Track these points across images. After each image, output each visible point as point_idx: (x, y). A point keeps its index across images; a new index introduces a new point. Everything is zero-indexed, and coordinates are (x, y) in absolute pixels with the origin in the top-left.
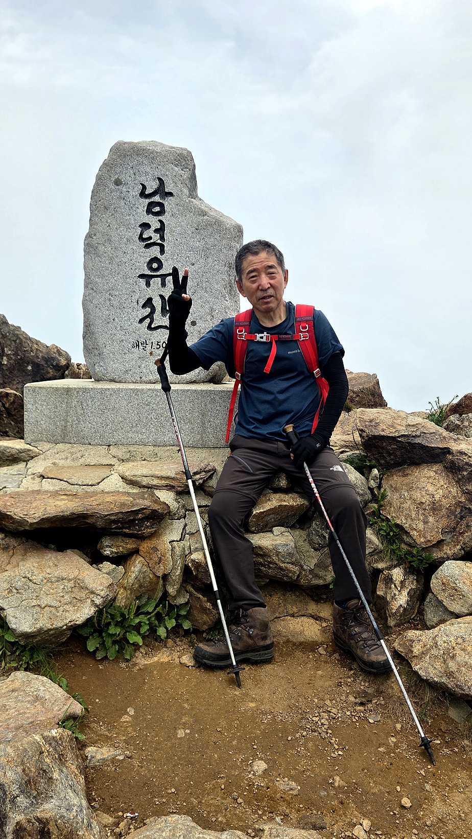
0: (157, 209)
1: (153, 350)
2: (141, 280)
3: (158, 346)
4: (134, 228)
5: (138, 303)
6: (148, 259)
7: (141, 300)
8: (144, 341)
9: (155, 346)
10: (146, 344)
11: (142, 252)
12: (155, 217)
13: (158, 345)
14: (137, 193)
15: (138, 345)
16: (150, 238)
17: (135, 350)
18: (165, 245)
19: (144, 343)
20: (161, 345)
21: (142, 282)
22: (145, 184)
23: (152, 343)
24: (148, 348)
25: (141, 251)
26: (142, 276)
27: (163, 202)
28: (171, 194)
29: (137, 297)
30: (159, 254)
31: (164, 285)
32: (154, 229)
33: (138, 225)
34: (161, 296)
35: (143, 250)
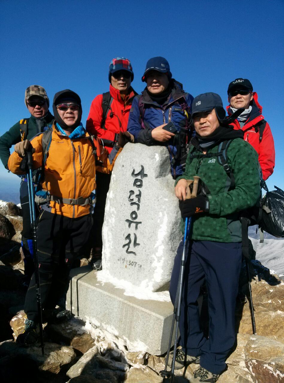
0: (139, 183)
1: (127, 265)
2: (126, 223)
4: (127, 193)
5: (124, 236)
6: (131, 212)
8: (124, 258)
9: (128, 263)
11: (129, 207)
12: (137, 188)
14: (130, 173)
15: (121, 260)
16: (132, 200)
17: (119, 262)
18: (140, 205)
20: (131, 263)
22: (135, 168)
23: (127, 260)
24: (125, 263)
26: (127, 220)
27: (142, 180)
28: (146, 175)
29: (124, 232)
30: (137, 210)
31: (136, 228)
32: (136, 195)
33: (129, 191)
34: (135, 234)
35: (130, 205)
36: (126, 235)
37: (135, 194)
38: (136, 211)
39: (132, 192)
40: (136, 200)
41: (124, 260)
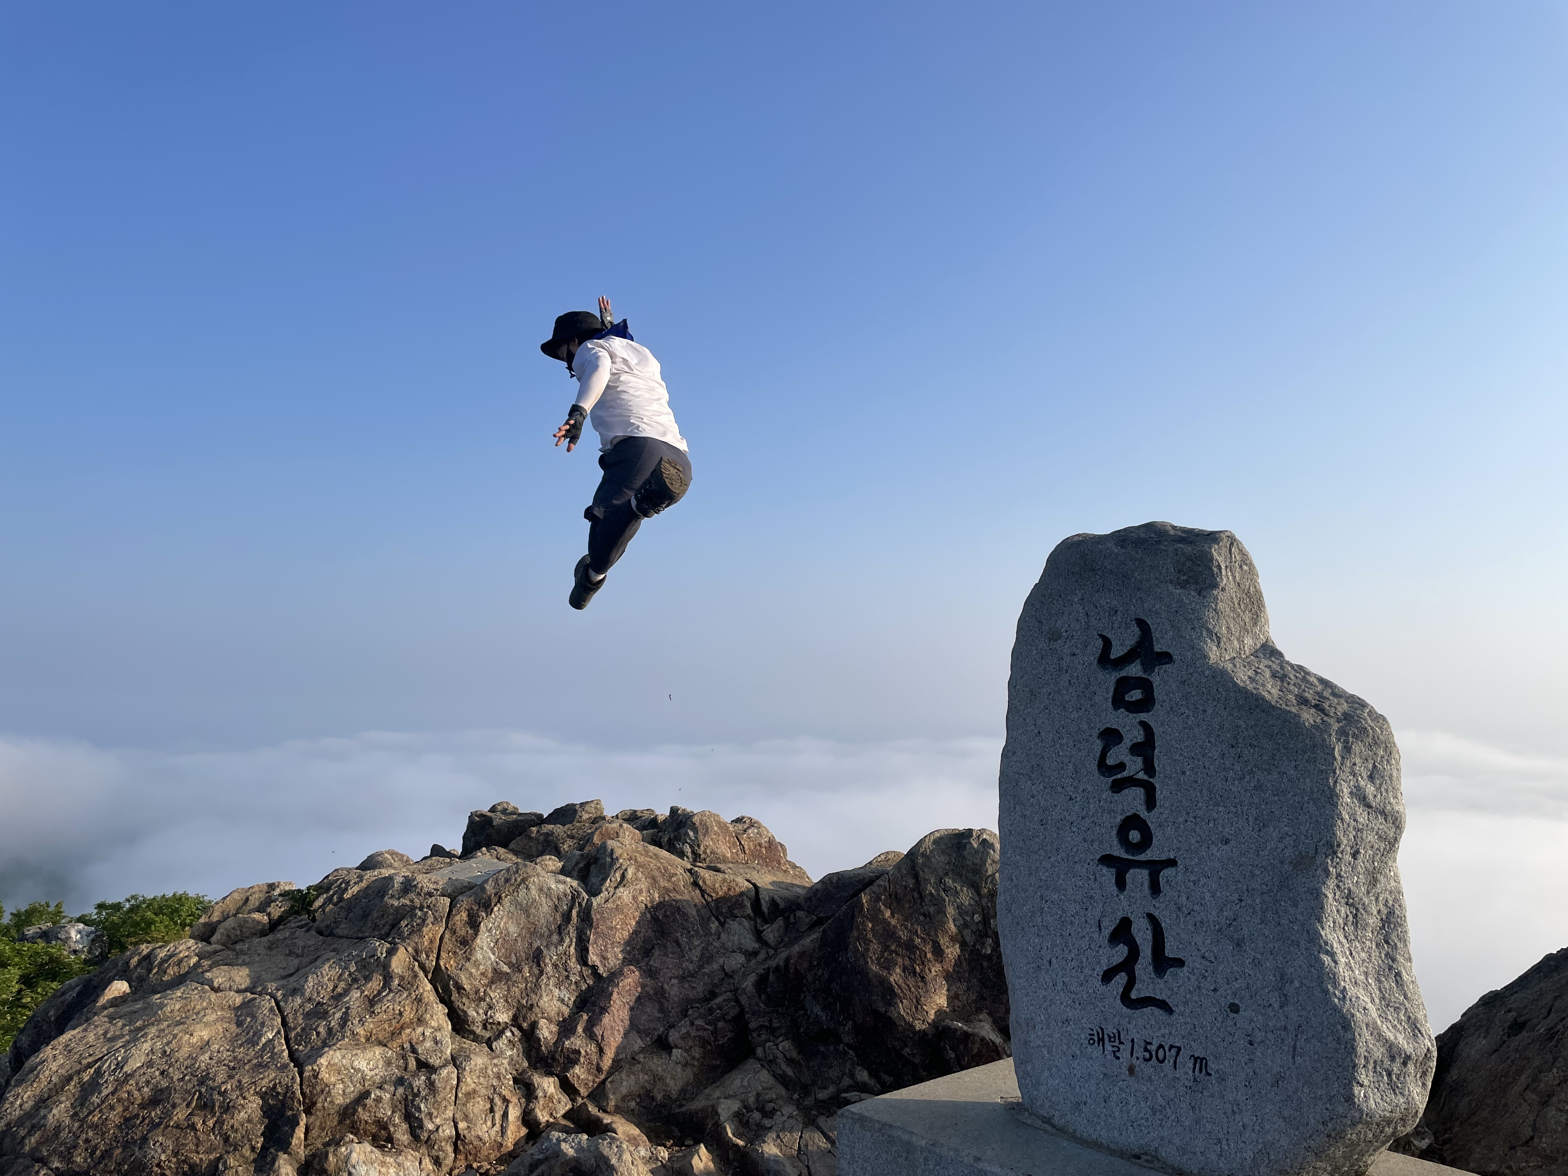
0: (1136, 695)
1: (1134, 1061)
2: (1105, 870)
3: (1147, 1055)
4: (1087, 741)
5: (1100, 929)
6: (1119, 819)
7: (1106, 922)
8: (1115, 1031)
9: (1139, 1052)
10: (1121, 1043)
11: (1106, 801)
12: (1131, 715)
13: (1146, 1050)
14: (1092, 658)
15: (1103, 1039)
16: (1121, 766)
17: (1095, 1051)
18: (1157, 786)
19: (1115, 1036)
20: (1154, 1053)
21: (1108, 875)
22: (1109, 636)
23: (1133, 1040)
24: (1125, 1054)
25: (1104, 796)
26: (1107, 860)
27: (1149, 678)
28: (1166, 658)
29: (1097, 912)
30: (1144, 807)
31: (1155, 889)
32: (1129, 744)
33: (1096, 733)
34: (1151, 918)
35: (1107, 794)
36: (1109, 926)
37: (1127, 743)
38: (1144, 814)
39: (1111, 736)
40: (1134, 766)
41: (1116, 1038)
